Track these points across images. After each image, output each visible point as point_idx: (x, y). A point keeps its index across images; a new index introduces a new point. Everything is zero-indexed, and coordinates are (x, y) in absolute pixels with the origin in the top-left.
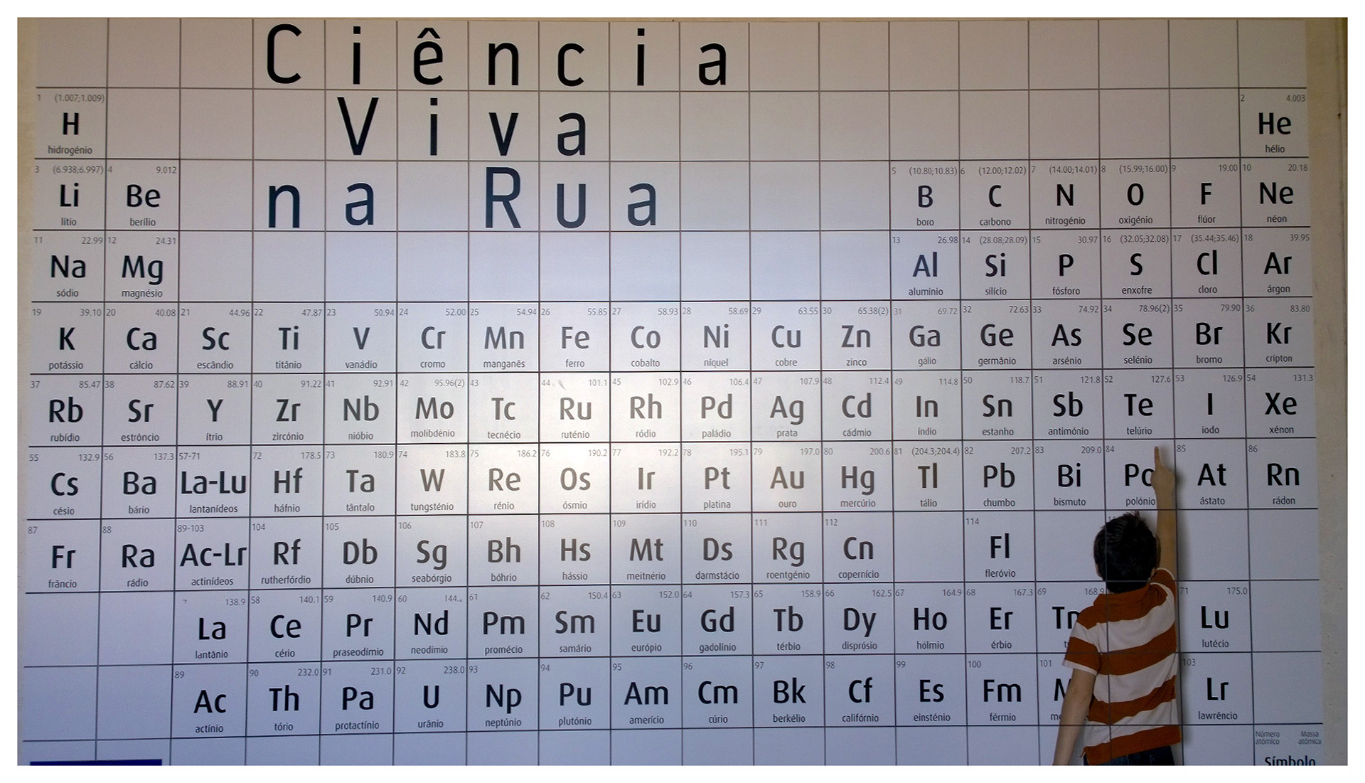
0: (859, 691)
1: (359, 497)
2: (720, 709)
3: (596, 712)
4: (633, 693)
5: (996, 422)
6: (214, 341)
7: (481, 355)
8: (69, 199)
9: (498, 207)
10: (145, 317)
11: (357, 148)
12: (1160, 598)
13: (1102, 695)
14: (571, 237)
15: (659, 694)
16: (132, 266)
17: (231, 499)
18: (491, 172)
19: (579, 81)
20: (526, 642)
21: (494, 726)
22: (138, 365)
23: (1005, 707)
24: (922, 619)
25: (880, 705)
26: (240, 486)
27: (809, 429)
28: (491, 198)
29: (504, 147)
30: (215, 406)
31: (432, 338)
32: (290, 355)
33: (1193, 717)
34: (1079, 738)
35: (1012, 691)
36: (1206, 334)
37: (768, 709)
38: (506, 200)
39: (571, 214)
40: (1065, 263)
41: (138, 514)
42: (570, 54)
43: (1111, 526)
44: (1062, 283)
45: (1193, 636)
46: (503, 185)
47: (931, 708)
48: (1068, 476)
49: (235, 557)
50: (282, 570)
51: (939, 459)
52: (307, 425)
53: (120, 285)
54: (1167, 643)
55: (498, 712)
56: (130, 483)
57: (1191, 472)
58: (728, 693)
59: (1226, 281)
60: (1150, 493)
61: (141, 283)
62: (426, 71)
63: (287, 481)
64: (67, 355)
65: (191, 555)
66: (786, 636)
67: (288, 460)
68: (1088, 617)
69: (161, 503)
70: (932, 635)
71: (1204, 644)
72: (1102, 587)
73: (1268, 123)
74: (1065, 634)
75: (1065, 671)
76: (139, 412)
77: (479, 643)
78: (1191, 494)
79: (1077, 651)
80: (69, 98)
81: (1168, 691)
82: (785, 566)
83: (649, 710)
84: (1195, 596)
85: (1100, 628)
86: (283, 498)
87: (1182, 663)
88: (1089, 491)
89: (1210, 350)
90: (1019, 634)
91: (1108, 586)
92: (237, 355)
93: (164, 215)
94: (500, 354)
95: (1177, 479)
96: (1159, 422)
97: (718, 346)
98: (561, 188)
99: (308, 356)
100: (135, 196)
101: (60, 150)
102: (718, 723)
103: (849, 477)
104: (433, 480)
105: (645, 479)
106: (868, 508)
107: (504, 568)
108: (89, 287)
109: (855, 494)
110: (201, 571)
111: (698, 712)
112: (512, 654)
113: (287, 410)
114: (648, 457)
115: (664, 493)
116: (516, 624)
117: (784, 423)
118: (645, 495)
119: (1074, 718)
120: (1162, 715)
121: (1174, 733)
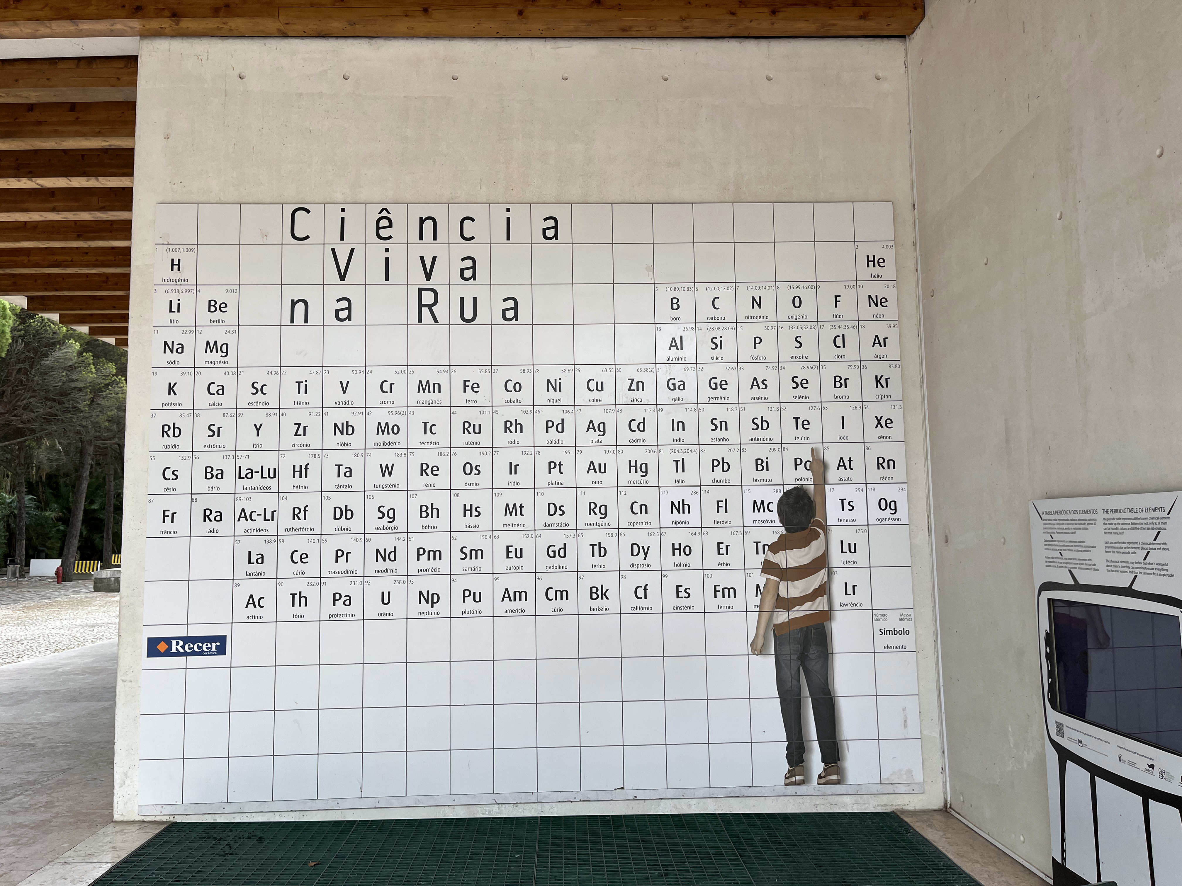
0: (641, 592)
1: (343, 481)
2: (558, 604)
3: (485, 606)
4: (506, 595)
5: (718, 434)
6: (257, 389)
7: (416, 397)
8: (175, 308)
9: (425, 310)
10: (218, 376)
11: (342, 277)
12: (817, 536)
13: (783, 593)
14: (468, 327)
15: (522, 595)
16: (211, 347)
17: (268, 482)
18: (421, 290)
19: (473, 238)
20: (443, 565)
21: (424, 615)
22: (214, 404)
23: (727, 601)
24: (678, 549)
25: (653, 600)
26: (273, 474)
27: (609, 439)
28: (421, 306)
29: (428, 276)
30: (258, 428)
31: (386, 387)
32: (302, 397)
33: (837, 606)
34: (770, 618)
35: (731, 592)
36: (839, 382)
37: (587, 604)
38: (430, 307)
39: (468, 315)
40: (757, 341)
41: (213, 491)
42: (467, 223)
43: (787, 494)
44: (755, 353)
45: (836, 558)
46: (428, 299)
47: (684, 602)
48: (761, 465)
49: (270, 516)
50: (297, 524)
51: (685, 456)
52: (312, 438)
53: (203, 357)
54: (821, 563)
55: (426, 607)
56: (209, 473)
57: (832, 463)
58: (563, 594)
59: (850, 351)
60: (809, 475)
61: (216, 356)
62: (383, 233)
63: (301, 472)
64: (172, 398)
65: (243, 515)
66: (597, 560)
67: (300, 459)
68: (774, 548)
69: (227, 484)
70: (683, 559)
71: (842, 563)
72: (782, 530)
73: (872, 261)
74: (761, 557)
75: (761, 579)
76: (214, 432)
77: (414, 566)
78: (833, 474)
79: (768, 567)
80: (174, 250)
81: (823, 590)
82: (595, 518)
83: (517, 605)
84: (836, 536)
85: (782, 554)
86: (298, 481)
87: (830, 574)
88: (774, 474)
89: (842, 391)
90: (734, 558)
91: (786, 529)
92: (272, 398)
93: (230, 317)
94: (426, 396)
95: (825, 466)
96: (814, 434)
97: (555, 390)
98: (462, 299)
99: (313, 397)
100: (213, 306)
101: (169, 280)
102: (558, 612)
103: (633, 466)
104: (387, 470)
105: (513, 469)
106: (644, 485)
107: (429, 521)
108: (185, 359)
109: (637, 476)
110: (250, 524)
111: (545, 606)
112: (434, 572)
113: (300, 429)
114: (514, 456)
115: (524, 477)
116: (437, 554)
117: (594, 435)
118: (513, 478)
119: (767, 607)
120: (820, 604)
121: (827, 615)
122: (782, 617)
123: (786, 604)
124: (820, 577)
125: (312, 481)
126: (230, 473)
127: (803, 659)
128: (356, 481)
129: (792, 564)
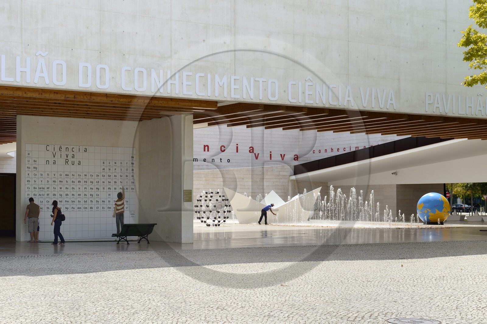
0: (97, 208)
1: (54, 190)
2: (86, 209)
3: (75, 210)
4: (78, 208)
5: (109, 184)
6: (42, 175)
7: (65, 177)
8: (29, 161)
9: (67, 163)
10: (35, 172)
11: (54, 157)
12: (123, 200)
13: (117, 208)
14: (73, 166)
15: (80, 208)
16: (34, 168)
17: (43, 190)
18: (66, 159)
19: (74, 151)
21: (66, 211)
22: (35, 177)
23: (110, 209)
24: (103, 201)
25: (99, 209)
26: (44, 188)
27: (93, 184)
28: (66, 162)
29: (67, 157)
30: (42, 181)
31: (61, 175)
32: (48, 176)
34: (116, 212)
35: (110, 208)
36: (127, 176)
37: (90, 209)
39: (73, 164)
40: (115, 169)
41: (35, 191)
42: (73, 149)
43: (119, 193)
44: (115, 171)
45: (125, 203)
46: (67, 161)
47: (104, 209)
48: (115, 189)
49: (43, 195)
50: (48, 196)
51: (104, 187)
52: (50, 183)
53: (33, 169)
54: (123, 204)
56: (34, 188)
57: (125, 189)
58: (86, 208)
59: (128, 171)
60: (122, 190)
61: (35, 169)
62: (60, 150)
63: (48, 188)
64: (29, 176)
66: (91, 203)
67: (48, 186)
68: (117, 201)
69: (37, 190)
70: (104, 203)
73: (132, 157)
74: (115, 203)
75: (115, 206)
76: (35, 182)
77: (65, 203)
78: (125, 190)
79: (116, 204)
80: (29, 152)
81: (123, 208)
82: (91, 196)
83: (80, 209)
86: (48, 190)
87: (124, 205)
88: (117, 190)
89: (127, 178)
90: (111, 203)
91: (118, 199)
92: (44, 176)
93: (37, 163)
94: (67, 176)
95: (124, 189)
97: (86, 176)
98: (72, 161)
99: (50, 176)
100: (35, 161)
101: (28, 157)
103: (97, 188)
104: (61, 188)
105: (79, 188)
106: (98, 191)
107: (67, 196)
108: (30, 170)
109: (97, 190)
110: (40, 196)
111: (84, 210)
112: (68, 204)
113: (48, 181)
114: (80, 186)
115: (81, 190)
116: (68, 202)
117: (91, 183)
118: (79, 190)
119: (115, 210)
120: (122, 210)
121: (123, 212)
122: (117, 212)
123: (118, 210)
124: (123, 206)
125: (50, 190)
126: (37, 188)
127: (120, 218)
128: (56, 190)
129: (119, 204)
